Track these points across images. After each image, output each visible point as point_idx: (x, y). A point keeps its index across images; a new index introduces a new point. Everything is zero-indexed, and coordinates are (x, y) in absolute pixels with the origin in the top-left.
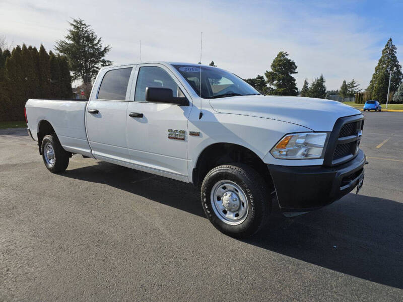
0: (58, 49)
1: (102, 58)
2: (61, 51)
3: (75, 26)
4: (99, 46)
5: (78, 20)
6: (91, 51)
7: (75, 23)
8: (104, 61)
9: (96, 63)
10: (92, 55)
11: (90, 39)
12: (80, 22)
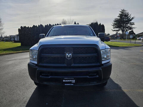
0: (114, 21)
1: (130, 22)
2: (115, 22)
3: (121, 12)
4: (130, 18)
5: (123, 9)
6: (126, 20)
7: (121, 11)
8: (131, 23)
9: (128, 24)
10: (126, 21)
11: (126, 16)
12: (124, 10)
